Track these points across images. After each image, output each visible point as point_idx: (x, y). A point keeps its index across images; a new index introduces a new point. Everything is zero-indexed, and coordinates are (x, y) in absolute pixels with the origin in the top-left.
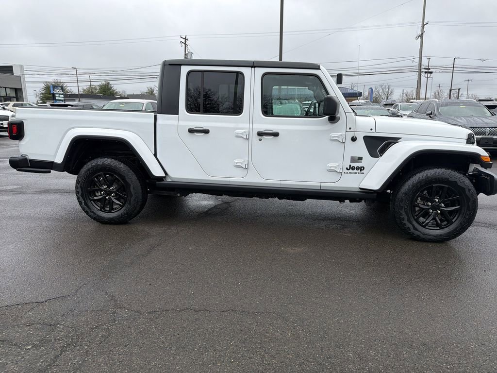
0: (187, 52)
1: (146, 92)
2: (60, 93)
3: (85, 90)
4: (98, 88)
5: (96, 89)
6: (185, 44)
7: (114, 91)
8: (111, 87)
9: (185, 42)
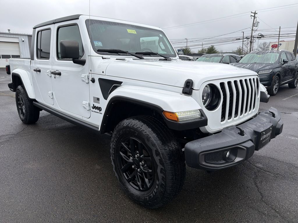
0: (255, 22)
1: (236, 51)
2: (182, 53)
3: (199, 51)
4: (207, 50)
5: (206, 51)
6: (254, 17)
7: (216, 51)
8: (214, 49)
9: (255, 15)
